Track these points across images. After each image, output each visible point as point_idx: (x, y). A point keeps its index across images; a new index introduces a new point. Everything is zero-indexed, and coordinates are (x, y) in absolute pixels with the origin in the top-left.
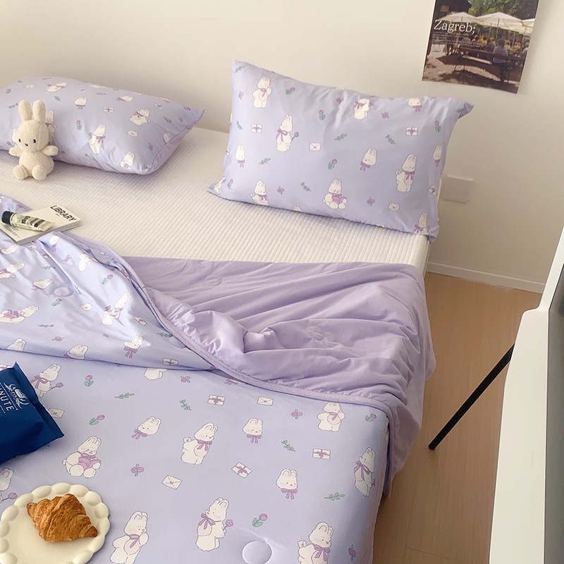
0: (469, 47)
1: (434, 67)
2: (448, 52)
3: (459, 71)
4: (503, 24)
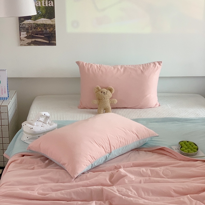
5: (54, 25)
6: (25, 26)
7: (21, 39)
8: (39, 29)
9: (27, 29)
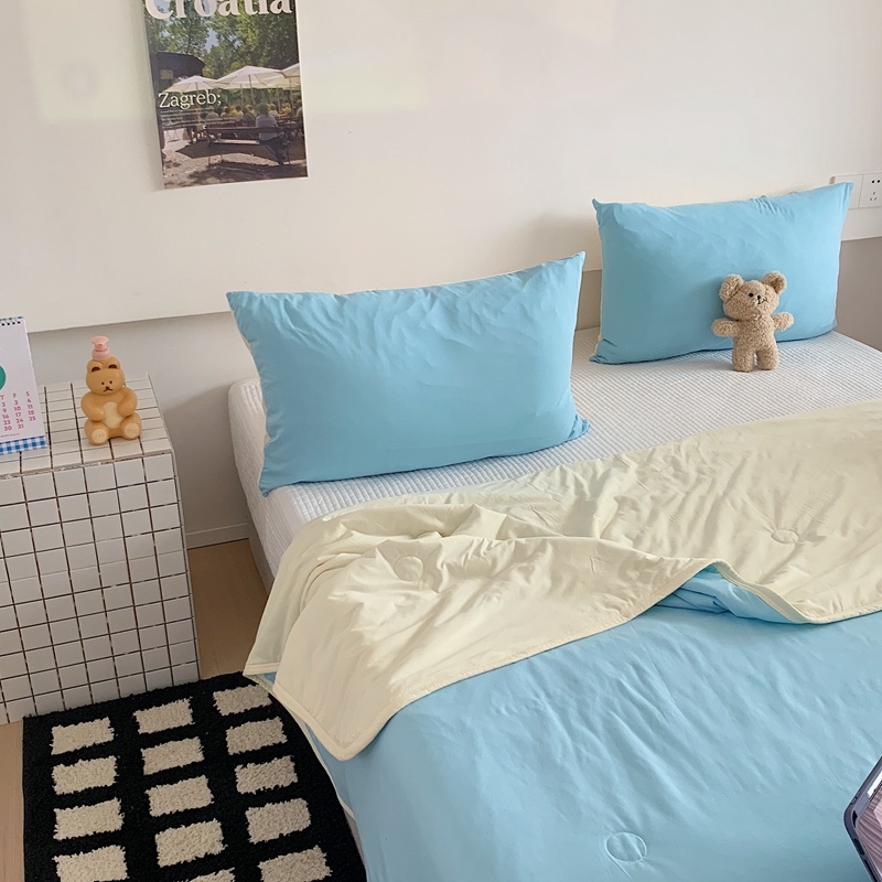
0: (219, 125)
1: (177, 165)
2: (191, 139)
3: (216, 164)
4: (257, 82)
5: (294, 91)
6: (180, 101)
7: (167, 160)
8: (235, 111)
9: (186, 118)
